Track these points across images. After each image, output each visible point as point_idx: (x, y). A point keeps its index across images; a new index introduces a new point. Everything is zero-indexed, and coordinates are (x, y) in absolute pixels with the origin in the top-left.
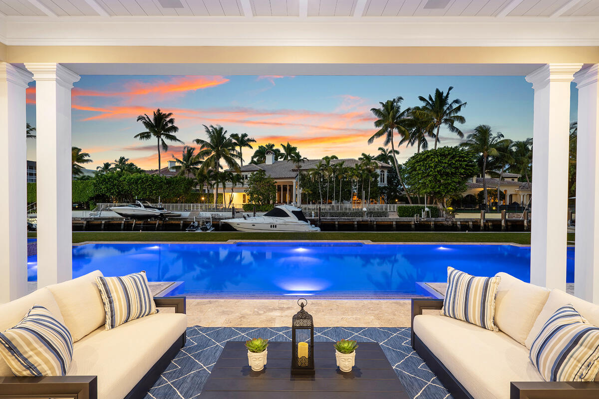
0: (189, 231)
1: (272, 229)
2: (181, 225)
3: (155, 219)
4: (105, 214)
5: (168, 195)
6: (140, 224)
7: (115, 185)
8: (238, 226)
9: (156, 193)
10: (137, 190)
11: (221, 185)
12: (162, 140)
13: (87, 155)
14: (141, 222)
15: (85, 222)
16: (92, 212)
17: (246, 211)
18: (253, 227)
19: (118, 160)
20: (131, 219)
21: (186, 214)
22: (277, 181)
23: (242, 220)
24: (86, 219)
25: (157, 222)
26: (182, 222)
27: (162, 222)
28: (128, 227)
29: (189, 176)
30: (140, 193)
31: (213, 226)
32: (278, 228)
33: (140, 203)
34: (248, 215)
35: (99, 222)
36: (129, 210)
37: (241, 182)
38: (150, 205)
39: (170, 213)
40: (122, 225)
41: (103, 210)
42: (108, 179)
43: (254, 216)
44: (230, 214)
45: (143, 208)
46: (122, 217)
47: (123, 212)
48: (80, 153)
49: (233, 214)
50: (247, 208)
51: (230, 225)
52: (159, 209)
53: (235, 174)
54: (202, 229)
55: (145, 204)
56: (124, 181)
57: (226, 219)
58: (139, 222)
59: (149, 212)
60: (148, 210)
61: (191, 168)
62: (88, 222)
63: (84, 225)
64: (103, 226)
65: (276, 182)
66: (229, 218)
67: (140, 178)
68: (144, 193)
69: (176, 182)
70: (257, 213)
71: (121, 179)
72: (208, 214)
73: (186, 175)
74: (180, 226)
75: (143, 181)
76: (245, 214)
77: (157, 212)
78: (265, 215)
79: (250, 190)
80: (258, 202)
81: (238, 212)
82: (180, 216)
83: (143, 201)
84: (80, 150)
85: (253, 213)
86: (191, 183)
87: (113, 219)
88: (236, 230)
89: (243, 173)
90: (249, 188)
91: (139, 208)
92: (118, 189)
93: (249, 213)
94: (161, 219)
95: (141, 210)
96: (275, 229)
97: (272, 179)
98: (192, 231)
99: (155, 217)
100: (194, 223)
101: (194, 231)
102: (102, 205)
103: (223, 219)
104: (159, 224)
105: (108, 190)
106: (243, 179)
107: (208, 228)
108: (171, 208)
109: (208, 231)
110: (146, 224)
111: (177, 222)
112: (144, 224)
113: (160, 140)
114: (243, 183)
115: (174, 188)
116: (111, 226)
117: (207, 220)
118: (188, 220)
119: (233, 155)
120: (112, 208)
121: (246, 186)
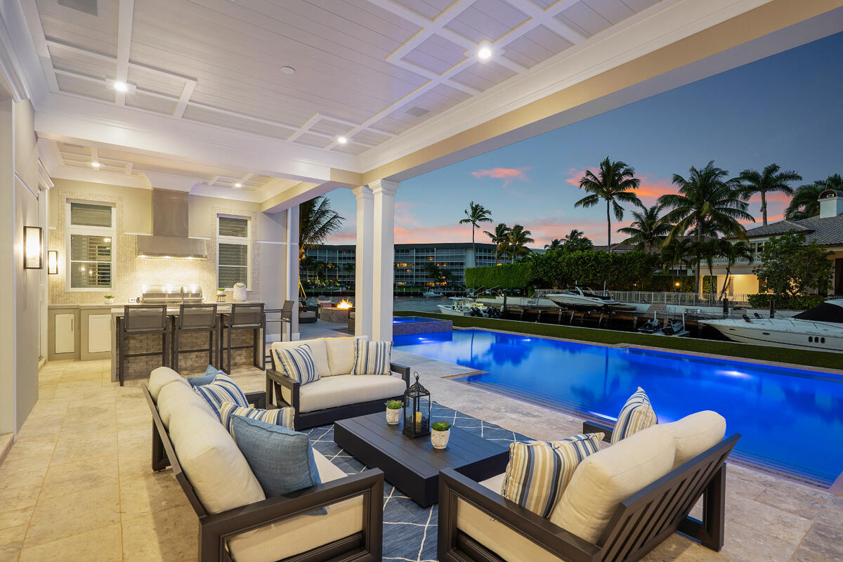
0: (643, 332)
1: (813, 343)
2: (635, 322)
3: (597, 311)
4: (543, 302)
5: (617, 278)
6: (580, 317)
7: (553, 267)
8: (733, 332)
9: (601, 276)
10: (578, 273)
11: (703, 263)
12: (614, 203)
13: (528, 233)
14: (582, 315)
15: (522, 311)
16: (530, 300)
17: (755, 307)
18: (765, 337)
19: (569, 235)
20: (569, 309)
21: (643, 307)
22: (835, 250)
23: (741, 323)
24: (523, 307)
25: (601, 316)
26: (636, 318)
27: (607, 316)
28: (565, 320)
29: (650, 250)
30: (581, 276)
31: (688, 327)
32: (828, 344)
33: (579, 290)
34: (756, 315)
35: (535, 311)
36: (567, 298)
37: (747, 257)
38: (593, 292)
39: (618, 304)
40: (560, 316)
41: (541, 297)
42: (546, 260)
43: (772, 317)
44: (719, 311)
45: (582, 296)
46: (558, 306)
47: (560, 301)
48: (522, 231)
49: (726, 311)
50: (757, 301)
51: (716, 329)
52: (603, 298)
53: (733, 243)
54: (665, 331)
55: (586, 291)
56: (564, 261)
57: (709, 319)
58: (579, 315)
59: (589, 301)
60: (590, 299)
61: (654, 239)
62: (525, 310)
63: (522, 314)
64: (539, 316)
65: (832, 253)
66: (714, 318)
67: (582, 258)
68: (587, 277)
69: (630, 260)
70: (778, 312)
71: (560, 259)
72: (681, 309)
73: (647, 250)
74: (633, 324)
75: (584, 260)
76: (750, 313)
77: (600, 302)
78: (795, 317)
79: (765, 269)
80: (784, 291)
81: (739, 308)
82: (634, 309)
83: (584, 287)
84: (522, 228)
85: (768, 312)
86: (653, 261)
87: (549, 308)
88: (728, 339)
89: (751, 241)
90: (764, 265)
91: (578, 296)
92: (556, 272)
93: (758, 311)
94: (606, 313)
95: (580, 299)
96: (819, 344)
97: (820, 246)
98: (647, 332)
99: (598, 309)
100: (652, 320)
101: (651, 333)
102: (539, 292)
103: (703, 318)
104: (604, 319)
105: (545, 272)
106: (752, 251)
107: (675, 330)
108: (622, 297)
109: (673, 336)
110: (588, 318)
111: (629, 318)
112: (584, 317)
113: (611, 203)
114: (751, 259)
115: (626, 270)
116: (547, 316)
117: (677, 318)
118: (645, 316)
119: (730, 211)
120: (549, 295)
121: (758, 262)
